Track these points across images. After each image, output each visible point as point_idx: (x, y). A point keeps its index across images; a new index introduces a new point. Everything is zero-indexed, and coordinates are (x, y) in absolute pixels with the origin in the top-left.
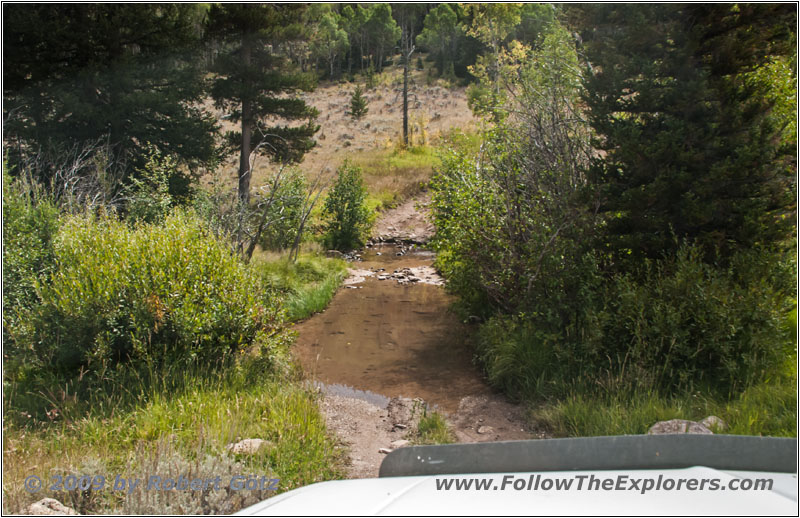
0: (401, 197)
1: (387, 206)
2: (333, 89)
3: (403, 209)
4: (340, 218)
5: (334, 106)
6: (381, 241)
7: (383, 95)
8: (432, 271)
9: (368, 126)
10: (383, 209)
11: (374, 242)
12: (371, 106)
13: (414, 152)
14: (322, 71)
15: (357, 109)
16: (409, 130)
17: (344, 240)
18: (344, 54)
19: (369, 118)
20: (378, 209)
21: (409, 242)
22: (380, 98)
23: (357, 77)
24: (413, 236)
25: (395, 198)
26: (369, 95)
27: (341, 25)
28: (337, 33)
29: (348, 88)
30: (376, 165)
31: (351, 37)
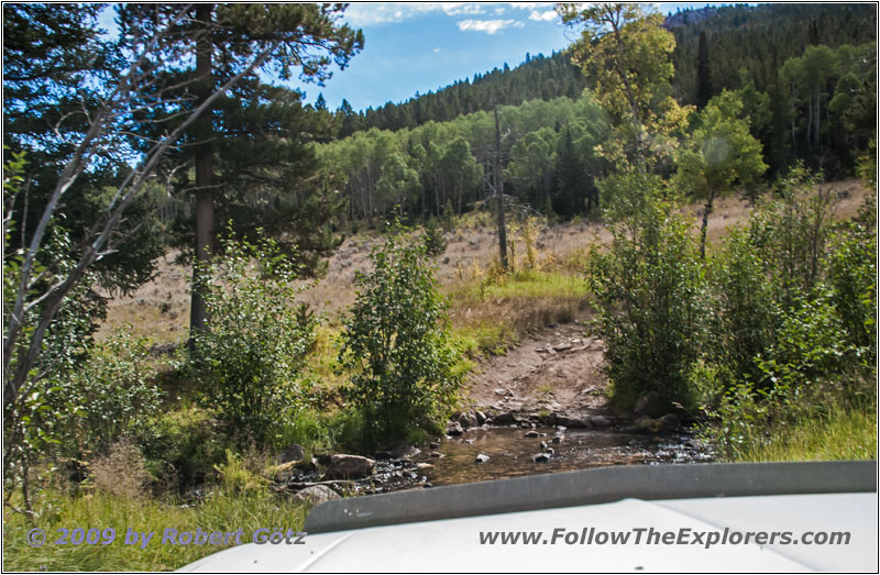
1: (488, 350)
3: (520, 357)
6: (481, 421)
7: (465, 236)
10: (478, 354)
12: (451, 247)
13: (520, 279)
15: (434, 247)
18: (416, 197)
19: (446, 255)
20: (469, 354)
22: (461, 239)
23: (433, 221)
24: (553, 406)
26: (449, 236)
27: (410, 164)
28: (406, 172)
29: (420, 232)
30: (460, 296)
31: (424, 178)
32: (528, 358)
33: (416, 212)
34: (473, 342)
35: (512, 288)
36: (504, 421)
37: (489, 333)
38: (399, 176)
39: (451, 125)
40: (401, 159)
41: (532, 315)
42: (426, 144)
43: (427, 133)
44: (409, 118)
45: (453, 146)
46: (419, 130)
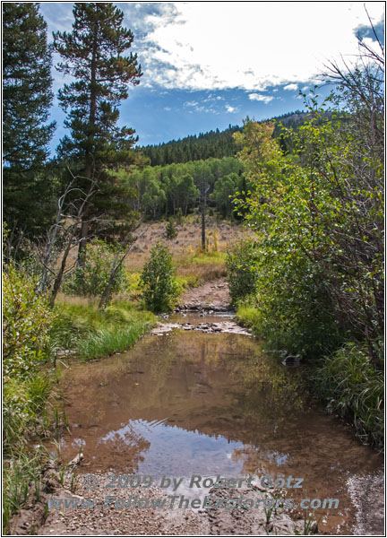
0: (202, 280)
1: (191, 285)
2: (155, 225)
3: (203, 289)
4: (153, 287)
5: (155, 234)
6: (186, 308)
7: (188, 228)
8: (233, 324)
9: (177, 243)
10: (187, 286)
11: (180, 309)
12: (180, 234)
13: (209, 255)
14: (148, 216)
15: (170, 234)
16: (206, 241)
17: (157, 303)
18: (163, 204)
19: (178, 239)
20: (184, 286)
21: (208, 309)
22: (185, 230)
23: (171, 218)
24: (211, 305)
25: (197, 280)
26: (179, 228)
27: (161, 187)
28: (159, 191)
29: (165, 224)
30: (183, 262)
31: (168, 194)
32: (207, 289)
33: (163, 212)
34: (186, 282)
35: (206, 260)
36: (194, 309)
37: (192, 278)
38: (155, 193)
39: (185, 166)
40: (156, 184)
41: (211, 273)
42: (170, 177)
43: (171, 169)
44: (162, 159)
45: (184, 178)
46: (168, 167)
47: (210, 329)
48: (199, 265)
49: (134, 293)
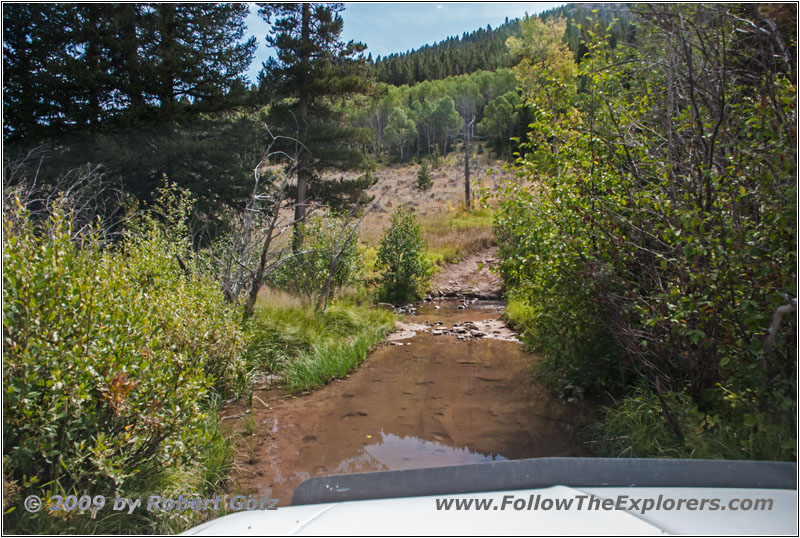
0: (465, 253)
1: (449, 261)
2: (402, 170)
3: (466, 264)
4: (394, 269)
5: (402, 182)
6: (441, 295)
7: (448, 173)
9: (433, 196)
10: (443, 263)
11: (433, 296)
12: (436, 182)
13: (476, 215)
14: (394, 157)
15: (423, 183)
16: (471, 195)
17: (399, 293)
18: (413, 141)
19: (434, 190)
20: (438, 263)
21: (471, 296)
22: (444, 176)
23: (425, 160)
24: (475, 290)
25: (457, 253)
26: (435, 174)
27: (410, 116)
28: (406, 122)
29: (416, 168)
30: (438, 225)
31: (419, 126)
32: (471, 265)
33: (413, 151)
34: (441, 257)
35: (471, 221)
36: (451, 296)
37: (450, 251)
38: (401, 125)
39: (441, 83)
40: (402, 112)
41: (476, 242)
42: (422, 101)
43: (423, 90)
44: (410, 74)
45: (442, 103)
46: (419, 86)
47: (469, 334)
48: (460, 230)
49: (370, 275)
